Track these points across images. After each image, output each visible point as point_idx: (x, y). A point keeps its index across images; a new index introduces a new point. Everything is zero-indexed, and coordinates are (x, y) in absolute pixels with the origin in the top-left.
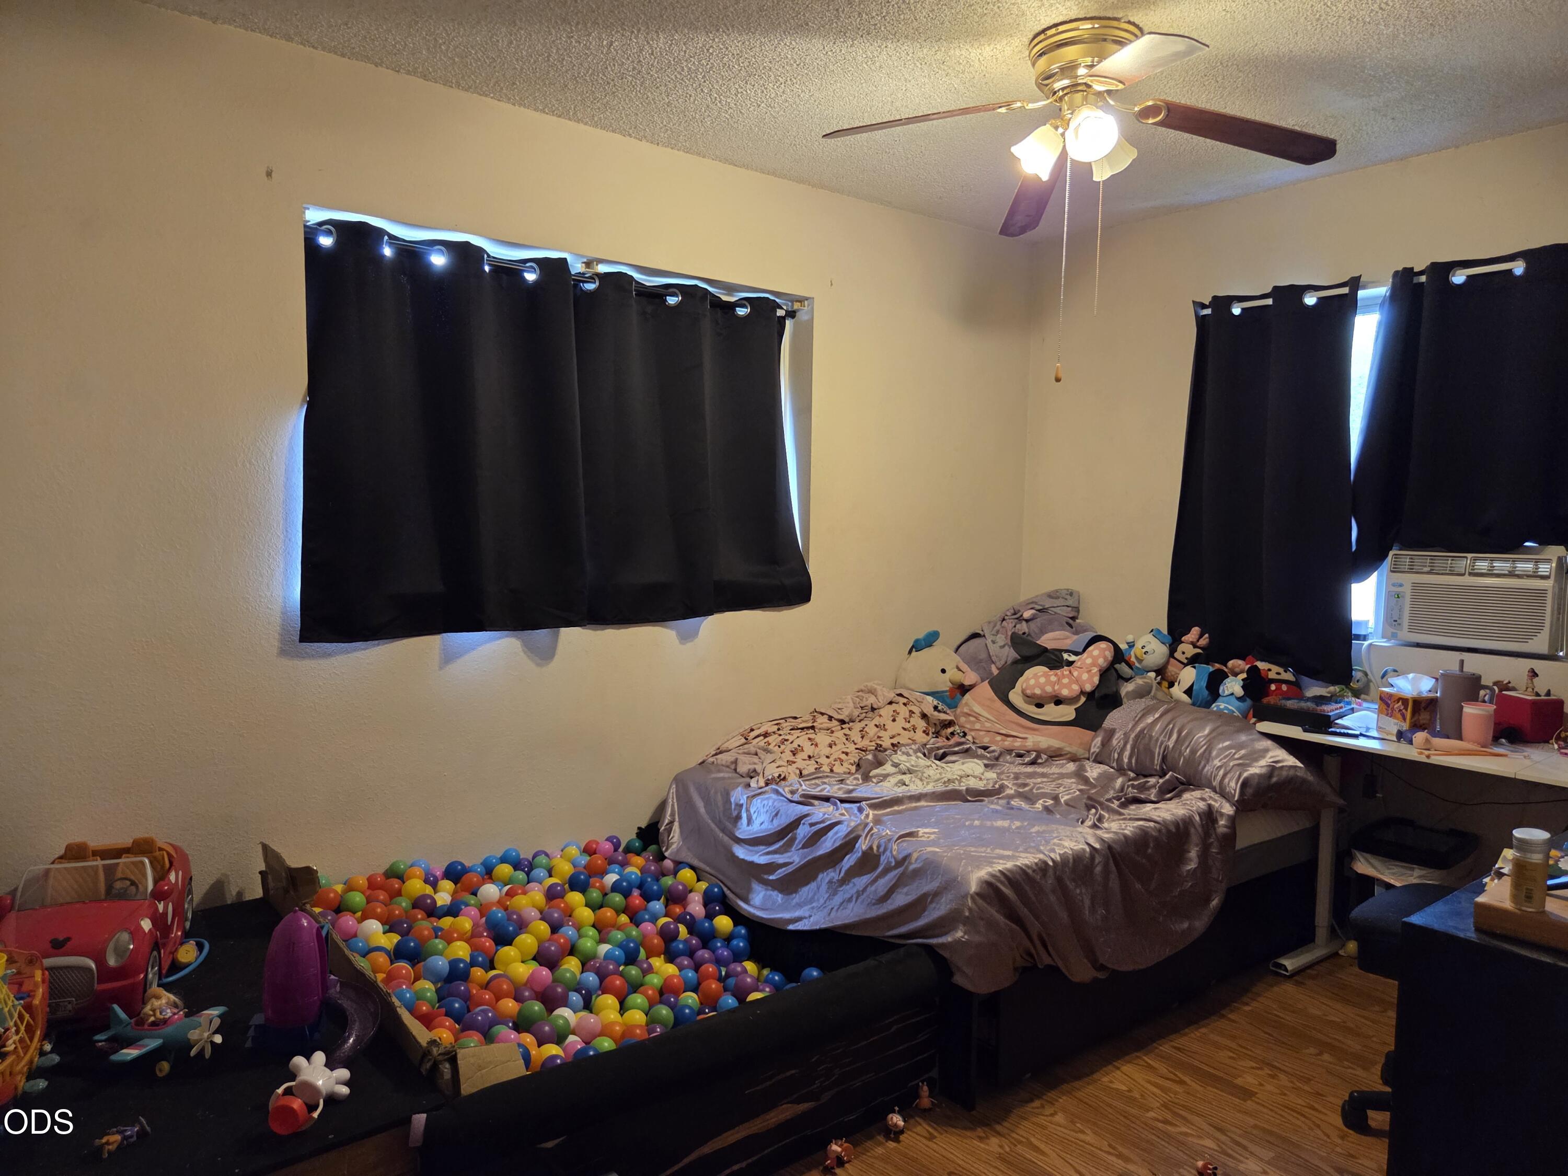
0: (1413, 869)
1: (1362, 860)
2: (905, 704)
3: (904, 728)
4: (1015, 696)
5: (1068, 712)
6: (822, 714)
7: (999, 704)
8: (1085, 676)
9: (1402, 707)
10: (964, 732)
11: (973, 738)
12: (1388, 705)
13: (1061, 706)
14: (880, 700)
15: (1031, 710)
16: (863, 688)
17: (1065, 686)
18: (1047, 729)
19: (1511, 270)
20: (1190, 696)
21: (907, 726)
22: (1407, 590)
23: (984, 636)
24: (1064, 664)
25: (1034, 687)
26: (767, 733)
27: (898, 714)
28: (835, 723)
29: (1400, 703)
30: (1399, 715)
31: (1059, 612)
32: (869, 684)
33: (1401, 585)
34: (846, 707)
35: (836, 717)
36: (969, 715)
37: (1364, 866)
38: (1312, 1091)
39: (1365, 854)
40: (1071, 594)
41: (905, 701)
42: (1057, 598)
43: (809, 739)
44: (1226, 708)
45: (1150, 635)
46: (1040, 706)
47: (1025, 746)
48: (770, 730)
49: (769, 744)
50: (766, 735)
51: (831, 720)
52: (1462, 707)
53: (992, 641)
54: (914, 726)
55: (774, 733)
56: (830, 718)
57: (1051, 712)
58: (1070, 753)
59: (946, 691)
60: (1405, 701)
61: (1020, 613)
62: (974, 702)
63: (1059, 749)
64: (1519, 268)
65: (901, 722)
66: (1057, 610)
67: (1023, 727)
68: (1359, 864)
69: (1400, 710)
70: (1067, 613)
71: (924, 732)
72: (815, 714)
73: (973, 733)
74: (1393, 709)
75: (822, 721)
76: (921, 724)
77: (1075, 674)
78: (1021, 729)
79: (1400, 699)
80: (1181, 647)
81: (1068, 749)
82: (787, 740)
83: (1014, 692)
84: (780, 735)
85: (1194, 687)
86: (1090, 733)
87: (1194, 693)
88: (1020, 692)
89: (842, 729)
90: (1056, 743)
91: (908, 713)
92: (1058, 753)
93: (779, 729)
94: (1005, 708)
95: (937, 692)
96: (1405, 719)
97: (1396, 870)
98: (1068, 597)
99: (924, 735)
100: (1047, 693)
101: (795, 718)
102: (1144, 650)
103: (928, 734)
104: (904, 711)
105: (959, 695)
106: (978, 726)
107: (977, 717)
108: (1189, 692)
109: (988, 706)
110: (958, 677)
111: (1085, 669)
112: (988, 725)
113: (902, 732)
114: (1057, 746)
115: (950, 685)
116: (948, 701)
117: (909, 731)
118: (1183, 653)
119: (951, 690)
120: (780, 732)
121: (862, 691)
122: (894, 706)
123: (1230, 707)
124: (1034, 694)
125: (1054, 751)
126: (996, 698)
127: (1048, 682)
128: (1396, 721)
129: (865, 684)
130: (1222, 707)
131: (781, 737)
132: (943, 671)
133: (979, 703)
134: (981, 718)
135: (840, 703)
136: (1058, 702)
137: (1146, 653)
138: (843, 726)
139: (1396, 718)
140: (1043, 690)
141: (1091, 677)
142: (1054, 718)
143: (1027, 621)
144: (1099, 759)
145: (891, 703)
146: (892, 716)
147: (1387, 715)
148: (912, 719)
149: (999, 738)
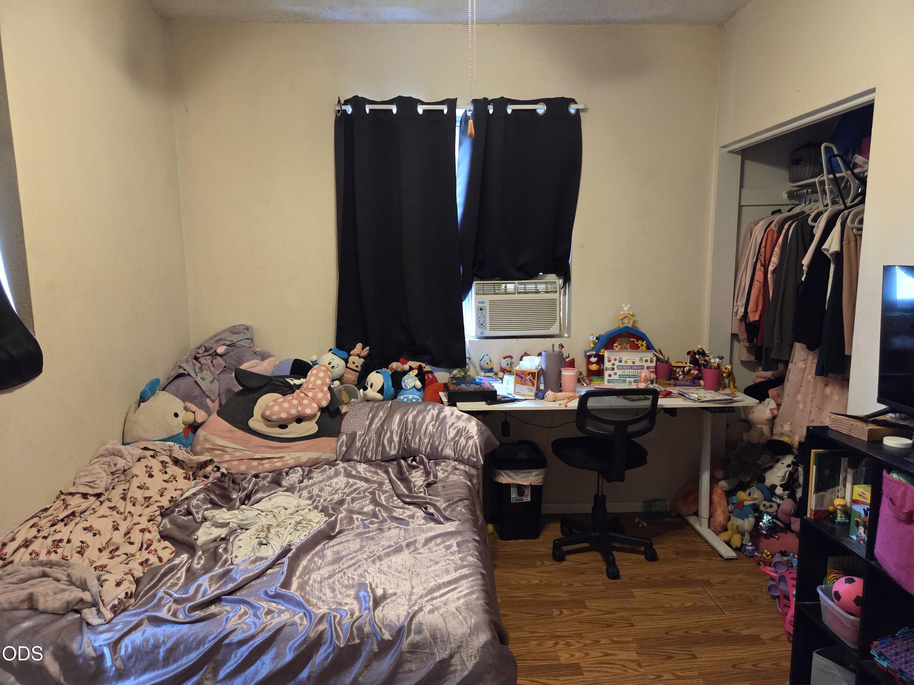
0: (531, 472)
1: (504, 474)
2: (153, 457)
3: (164, 481)
4: (255, 423)
5: (311, 427)
6: (72, 494)
7: (240, 433)
8: (320, 395)
9: (532, 378)
10: (216, 466)
11: (227, 469)
12: (522, 378)
13: (302, 423)
14: (129, 460)
15: (277, 432)
16: (104, 452)
17: (307, 406)
18: (297, 445)
19: (535, 110)
20: (382, 394)
21: (166, 477)
22: (487, 305)
23: (189, 375)
24: (294, 388)
25: (279, 413)
26: (27, 541)
27: (151, 468)
28: (92, 499)
29: (530, 376)
30: (530, 383)
31: (244, 344)
32: (109, 446)
33: (483, 303)
34: (98, 478)
35: (92, 493)
36: (214, 449)
37: (505, 478)
38: (591, 642)
39: (506, 471)
40: (247, 329)
41: (152, 453)
42: (238, 333)
43: (85, 529)
44: (413, 398)
45: (330, 354)
46: (283, 426)
47: (288, 464)
48: (30, 536)
49: (38, 555)
50: (26, 544)
51: (87, 498)
52: (561, 371)
53: (201, 378)
54: (173, 475)
55: (35, 537)
56: (85, 496)
57: (295, 430)
58: (325, 459)
59: (181, 433)
60: (533, 374)
61: (214, 350)
62: (214, 437)
63: (318, 458)
64: (541, 109)
65: (159, 476)
66: (241, 343)
67: (271, 448)
68: (502, 477)
69: (530, 380)
70: (249, 344)
71: (185, 478)
72: (63, 497)
73: (225, 465)
74: (525, 380)
75: (75, 502)
76: (179, 472)
77: (310, 394)
78: (273, 450)
79: (529, 374)
80: (351, 359)
81: (324, 457)
82: (61, 541)
83: (253, 420)
84: (45, 538)
85: (385, 387)
86: (334, 439)
87: (385, 391)
88: (260, 419)
89: (102, 503)
90: (313, 455)
91: (160, 465)
92: (316, 462)
93: (39, 531)
94: (248, 435)
95: (174, 436)
96: (533, 385)
97: (522, 475)
98: (246, 331)
99: (187, 481)
100: (292, 415)
101: (46, 510)
102: (331, 366)
103: (189, 479)
104: (156, 465)
105: (191, 434)
106: (227, 457)
107: (223, 449)
108: (381, 391)
109: (230, 438)
110: (190, 417)
111: (317, 389)
112: (238, 454)
113: (165, 485)
114: (316, 457)
115: (183, 426)
116: (184, 441)
117: (171, 482)
118: (354, 363)
119: (185, 431)
120: (42, 534)
121: (102, 455)
122: (144, 462)
123: (416, 397)
124: (281, 418)
125: (312, 462)
126: (234, 428)
127: (292, 406)
128: (528, 387)
129: (104, 447)
130: (410, 397)
131: (49, 541)
132: (176, 415)
133: (220, 437)
134: (228, 450)
135: (86, 476)
136: (299, 420)
137: (333, 367)
138: (102, 499)
139: (527, 385)
140: (288, 413)
141: (325, 395)
142: (301, 434)
143: (221, 356)
144: (347, 457)
145: (139, 460)
146: (147, 472)
147: (522, 384)
148: (168, 470)
149: (255, 463)
